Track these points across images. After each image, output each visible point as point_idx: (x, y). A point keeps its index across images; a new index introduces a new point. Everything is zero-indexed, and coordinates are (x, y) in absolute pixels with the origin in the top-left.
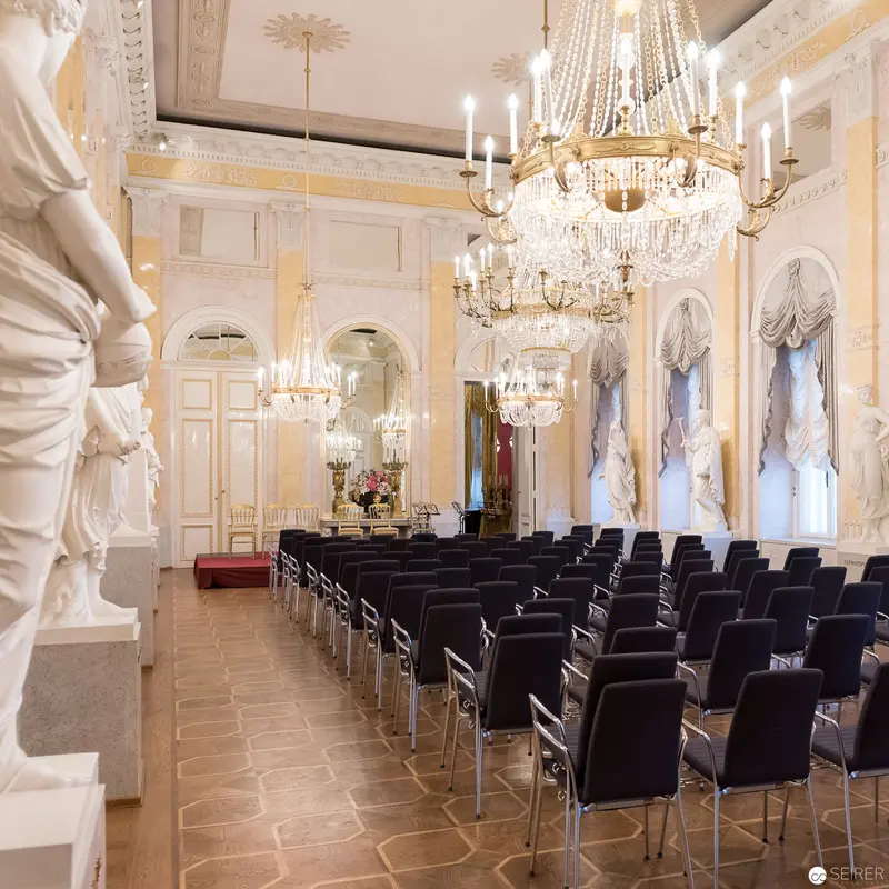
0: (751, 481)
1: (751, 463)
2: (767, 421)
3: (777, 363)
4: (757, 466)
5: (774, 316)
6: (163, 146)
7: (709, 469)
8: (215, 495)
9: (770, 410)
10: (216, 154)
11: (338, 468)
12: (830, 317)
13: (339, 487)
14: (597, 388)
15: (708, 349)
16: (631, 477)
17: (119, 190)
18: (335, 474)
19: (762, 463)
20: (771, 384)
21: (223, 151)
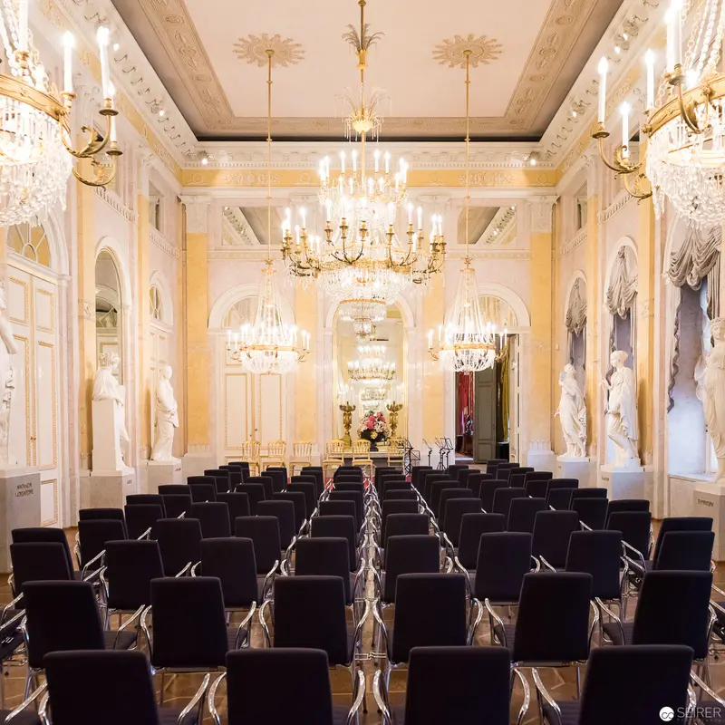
0: (662, 418)
1: (662, 401)
2: (675, 360)
3: (682, 302)
4: (667, 403)
5: (677, 257)
6: (205, 161)
7: (619, 408)
8: (249, 433)
9: (677, 349)
10: (247, 163)
11: (348, 410)
12: (718, 253)
13: (348, 426)
14: (570, 334)
15: (636, 293)
16: (582, 415)
17: (174, 199)
18: (345, 414)
19: (672, 401)
20: (677, 324)
21: (251, 160)
